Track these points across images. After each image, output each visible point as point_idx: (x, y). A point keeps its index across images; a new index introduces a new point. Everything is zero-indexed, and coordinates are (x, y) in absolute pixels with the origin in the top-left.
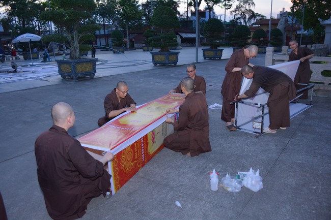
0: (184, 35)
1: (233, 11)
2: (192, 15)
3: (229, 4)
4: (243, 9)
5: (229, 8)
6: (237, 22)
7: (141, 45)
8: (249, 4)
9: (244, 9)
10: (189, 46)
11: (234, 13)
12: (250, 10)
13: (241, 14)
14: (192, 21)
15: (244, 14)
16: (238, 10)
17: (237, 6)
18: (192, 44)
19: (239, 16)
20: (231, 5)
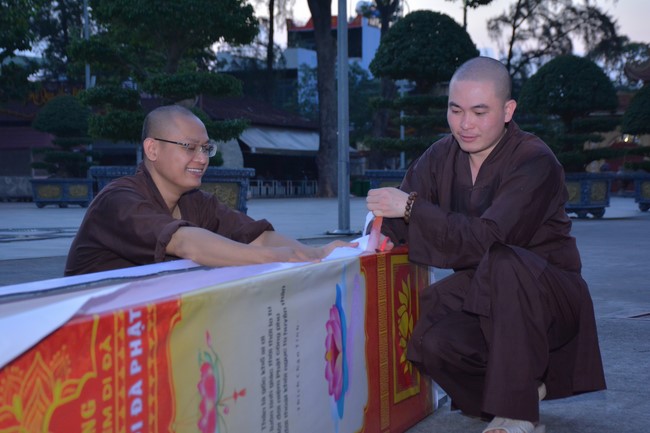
0: (258, 140)
1: (504, 19)
2: (291, 42)
6: (525, 76)
7: (22, 185)
9: (560, 7)
10: (282, 197)
11: (507, 31)
12: (594, 13)
13: (546, 32)
14: (293, 73)
15: (560, 34)
16: (530, 16)
18: (296, 184)
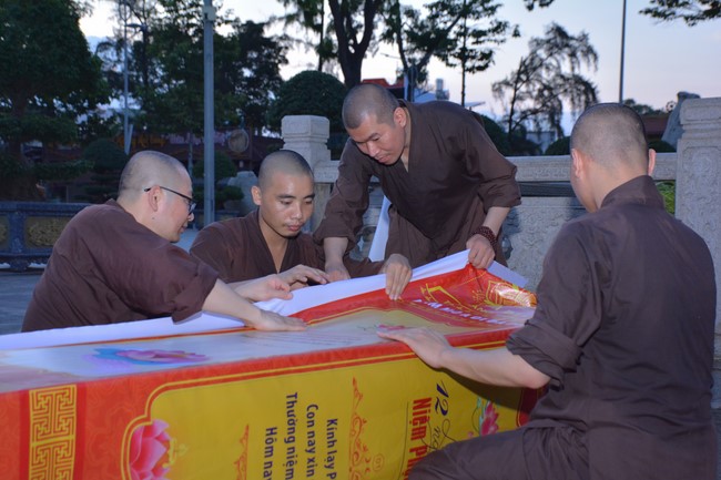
1: (507, 83)
3: (480, 48)
4: (546, 76)
5: (481, 69)
6: (523, 130)
8: (573, 55)
9: (553, 74)
12: (579, 80)
13: (541, 91)
15: (552, 96)
16: (528, 81)
17: (523, 63)
19: (529, 104)
20: (487, 56)
